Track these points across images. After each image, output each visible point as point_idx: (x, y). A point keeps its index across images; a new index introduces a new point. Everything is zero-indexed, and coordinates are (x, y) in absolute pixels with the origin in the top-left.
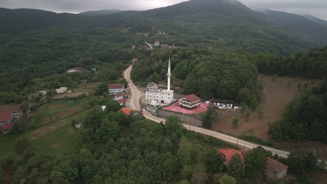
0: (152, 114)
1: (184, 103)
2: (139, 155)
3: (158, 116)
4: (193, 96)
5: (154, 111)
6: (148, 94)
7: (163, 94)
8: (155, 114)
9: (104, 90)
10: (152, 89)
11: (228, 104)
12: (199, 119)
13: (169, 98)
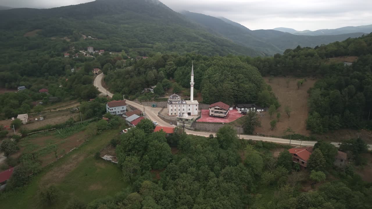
0: (187, 129)
1: (216, 112)
2: (212, 174)
3: (196, 130)
4: (220, 103)
5: (189, 125)
6: (172, 108)
7: (189, 106)
8: (192, 128)
9: (98, 110)
10: (177, 101)
11: (252, 108)
12: (240, 127)
13: (196, 110)
